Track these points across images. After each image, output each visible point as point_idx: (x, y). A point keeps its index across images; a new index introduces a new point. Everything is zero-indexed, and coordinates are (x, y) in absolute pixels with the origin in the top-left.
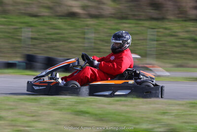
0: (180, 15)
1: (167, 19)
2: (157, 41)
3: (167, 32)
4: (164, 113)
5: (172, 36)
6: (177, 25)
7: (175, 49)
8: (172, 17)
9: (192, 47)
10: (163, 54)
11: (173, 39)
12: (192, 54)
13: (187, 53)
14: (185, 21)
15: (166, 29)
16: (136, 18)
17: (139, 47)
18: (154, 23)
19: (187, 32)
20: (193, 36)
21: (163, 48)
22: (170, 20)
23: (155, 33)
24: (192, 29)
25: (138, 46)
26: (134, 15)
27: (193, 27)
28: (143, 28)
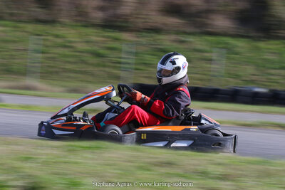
0: (79, 18)
1: (60, 22)
2: (43, 53)
3: (59, 41)
4: (27, 159)
5: (65, 47)
6: (73, 31)
7: (69, 66)
8: (67, 21)
9: (92, 65)
10: (51, 73)
11: (66, 51)
12: (92, 75)
13: (85, 73)
14: (85, 26)
15: (57, 36)
16: (15, 18)
17: (16, 61)
18: (40, 27)
19: (87, 42)
20: (95, 48)
21: (52, 63)
22: (64, 25)
23: (42, 42)
24: (94, 38)
25: (14, 59)
26: (12, 15)
27: (97, 36)
28: (25, 34)
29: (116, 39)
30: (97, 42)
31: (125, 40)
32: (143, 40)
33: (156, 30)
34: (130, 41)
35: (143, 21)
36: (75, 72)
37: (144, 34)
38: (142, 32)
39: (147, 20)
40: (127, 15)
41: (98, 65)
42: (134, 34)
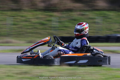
0: (32, 7)
1: (23, 10)
2: (16, 25)
3: (23, 19)
5: (26, 21)
6: (30, 14)
7: (28, 31)
8: (27, 9)
9: (40, 29)
10: (20, 34)
11: (27, 23)
12: (40, 34)
13: (37, 33)
14: (36, 11)
15: (22, 16)
16: (1, 9)
18: (14, 13)
19: (37, 18)
20: (41, 21)
21: (20, 30)
22: (25, 11)
24: (40, 16)
25: (2, 29)
27: (42, 15)
28: (6, 16)
29: (51, 16)
30: (41, 18)
31: (55, 16)
32: (64, 15)
33: (70, 10)
34: (58, 16)
35: (64, 6)
36: (32, 33)
37: (64, 12)
38: (63, 11)
39: (66, 6)
40: (56, 4)
41: (43, 29)
42: (59, 13)
